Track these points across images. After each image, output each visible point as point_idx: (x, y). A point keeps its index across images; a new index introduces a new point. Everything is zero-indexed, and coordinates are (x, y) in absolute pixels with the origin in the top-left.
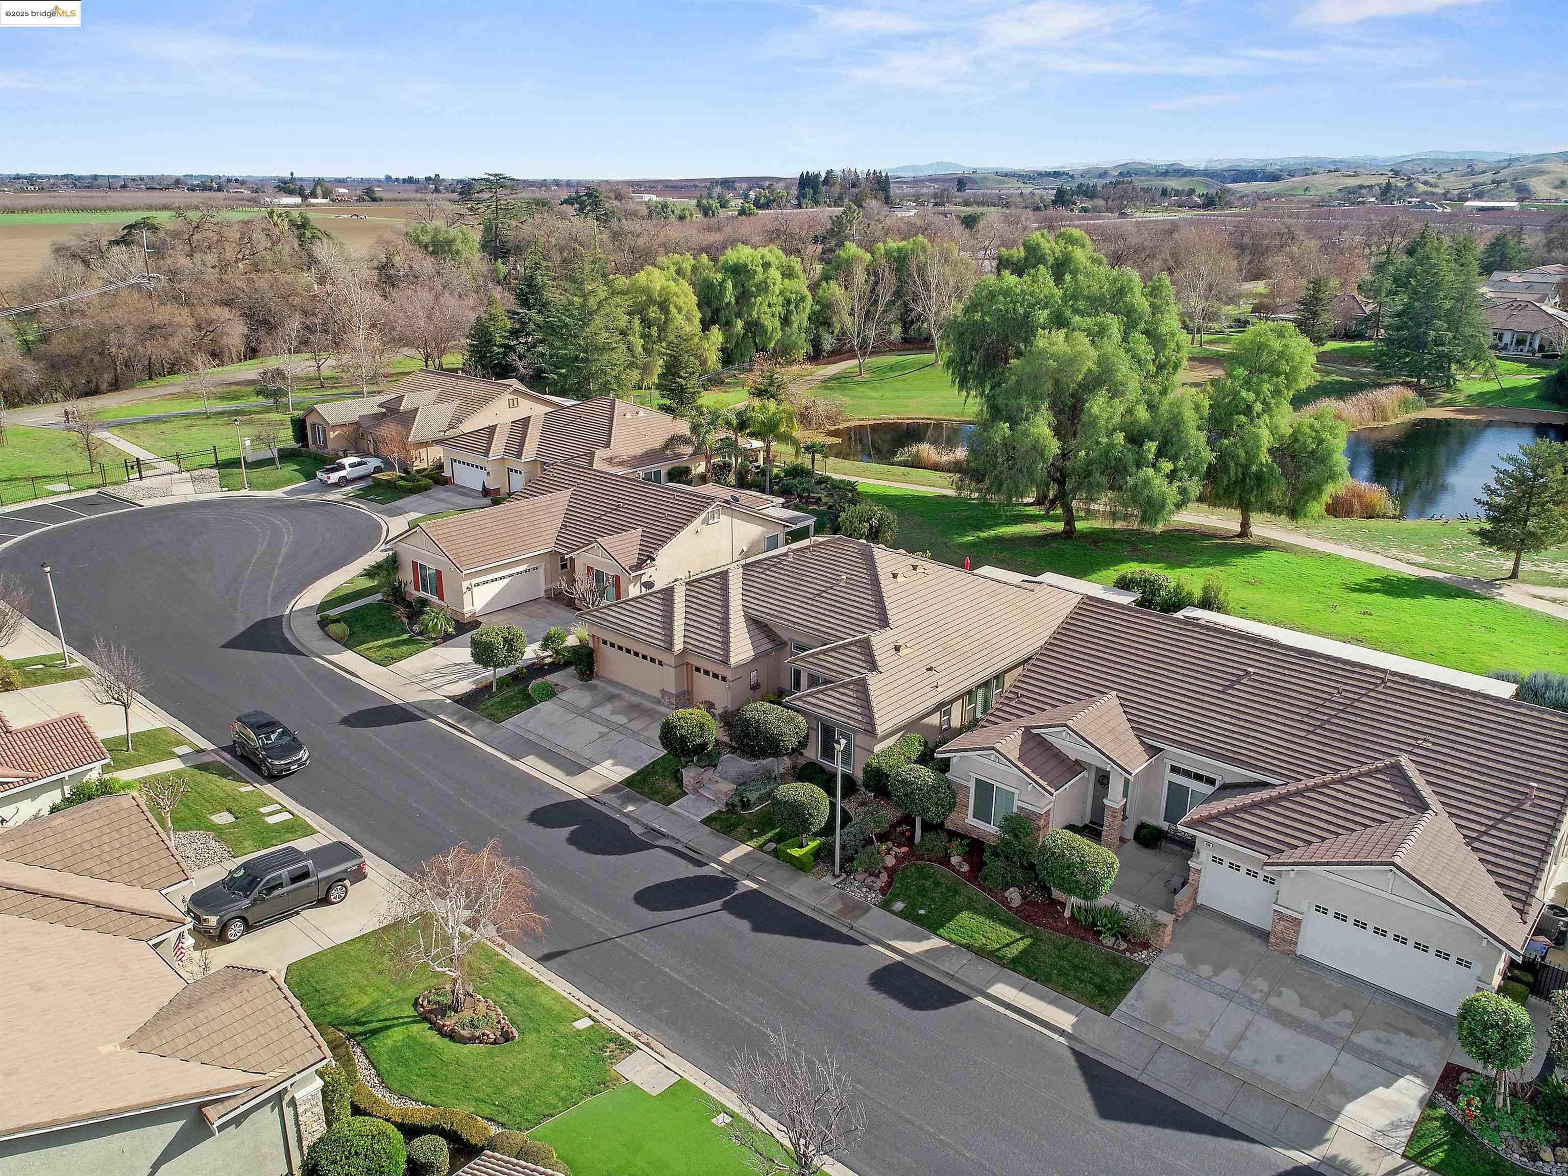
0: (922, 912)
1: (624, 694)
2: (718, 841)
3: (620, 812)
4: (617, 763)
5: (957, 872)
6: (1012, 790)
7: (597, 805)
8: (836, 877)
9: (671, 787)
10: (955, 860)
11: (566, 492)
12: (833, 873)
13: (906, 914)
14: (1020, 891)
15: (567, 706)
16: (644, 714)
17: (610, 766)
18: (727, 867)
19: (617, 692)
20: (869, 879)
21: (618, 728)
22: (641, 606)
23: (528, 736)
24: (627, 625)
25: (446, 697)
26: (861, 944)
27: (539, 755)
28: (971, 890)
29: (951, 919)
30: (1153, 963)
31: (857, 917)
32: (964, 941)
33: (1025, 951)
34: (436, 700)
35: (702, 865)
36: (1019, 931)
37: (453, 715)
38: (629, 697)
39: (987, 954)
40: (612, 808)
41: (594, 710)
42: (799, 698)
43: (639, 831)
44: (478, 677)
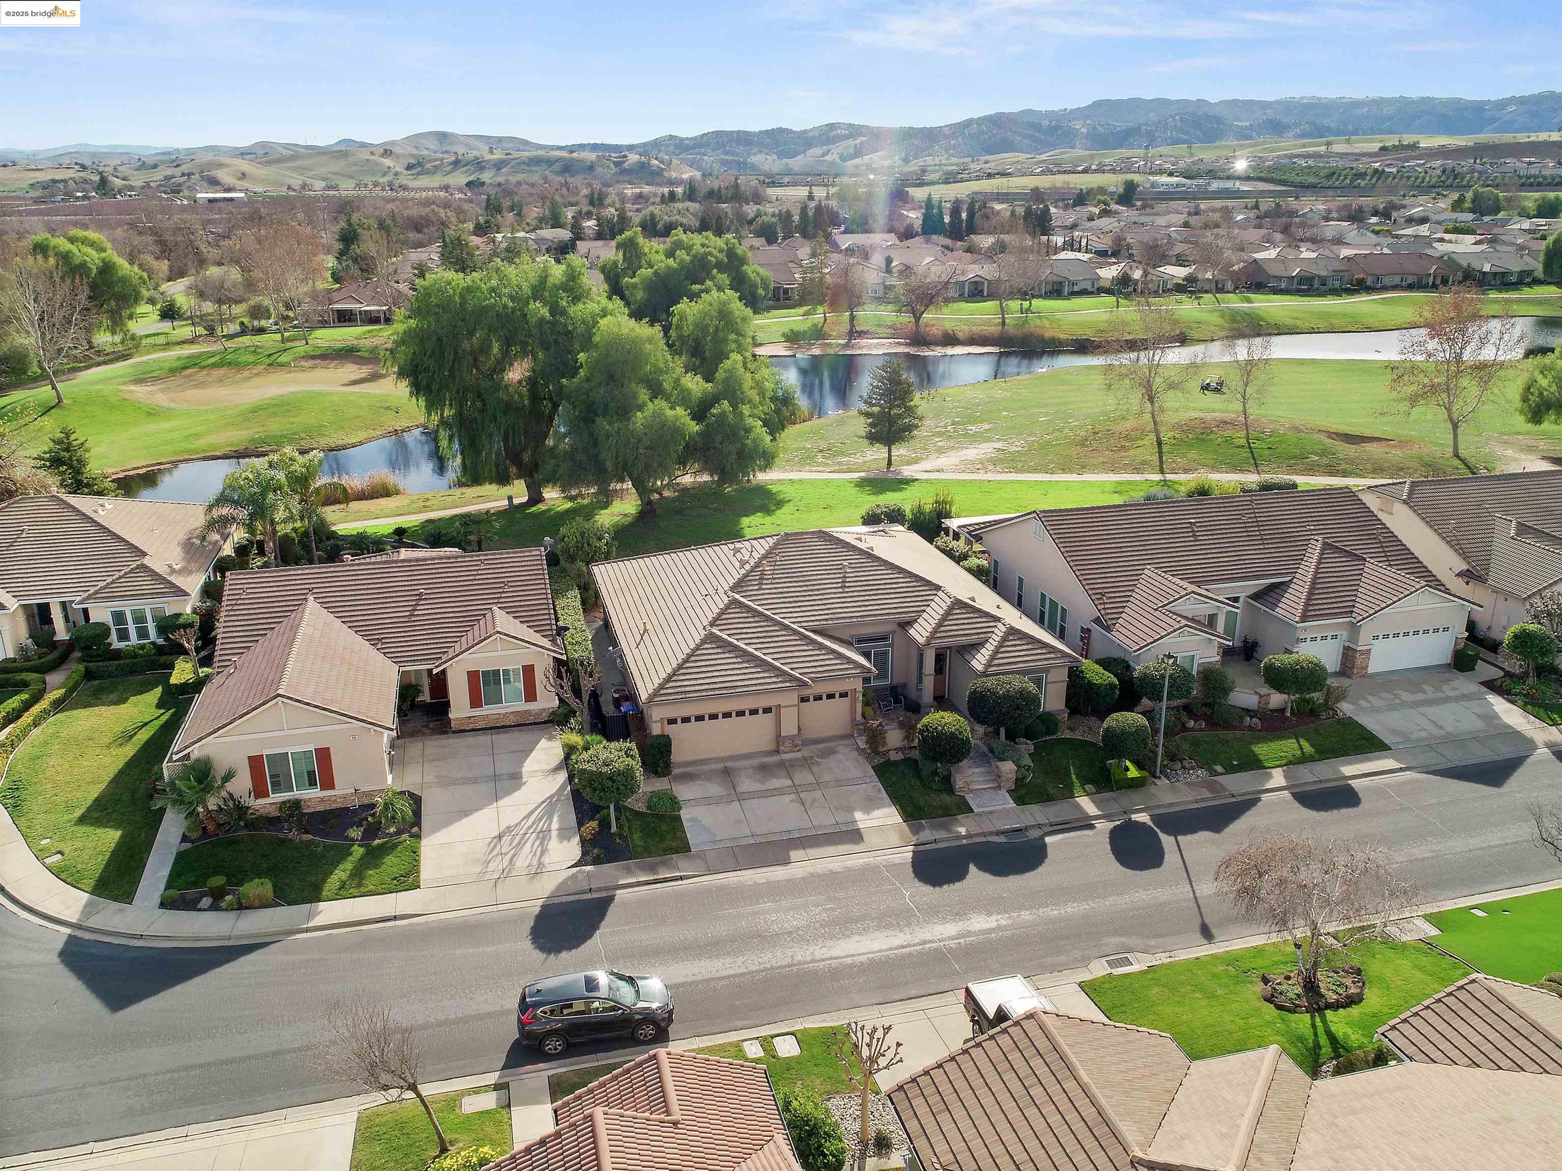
0: (1235, 763)
2: (1059, 807)
3: (960, 837)
4: (867, 810)
5: (1201, 730)
6: (1191, 654)
7: (934, 846)
8: (1159, 778)
9: (946, 798)
10: (1192, 723)
11: (312, 604)
12: (1155, 777)
13: (1231, 770)
14: (1252, 717)
15: (708, 801)
16: (786, 767)
17: (866, 816)
18: (1107, 817)
19: (719, 766)
20: (1185, 763)
21: (796, 789)
22: (704, 663)
23: (744, 842)
24: (722, 685)
25: (573, 866)
26: (1259, 799)
27: (796, 848)
28: (1229, 735)
29: (1255, 755)
30: (1349, 714)
31: (1224, 789)
32: (1283, 762)
33: (1312, 745)
34: (573, 876)
35: (1091, 827)
36: (1289, 738)
37: (629, 872)
38: (739, 764)
39: (1304, 759)
40: (948, 839)
41: (739, 790)
42: (989, 665)
43: (1002, 839)
44: (554, 834)
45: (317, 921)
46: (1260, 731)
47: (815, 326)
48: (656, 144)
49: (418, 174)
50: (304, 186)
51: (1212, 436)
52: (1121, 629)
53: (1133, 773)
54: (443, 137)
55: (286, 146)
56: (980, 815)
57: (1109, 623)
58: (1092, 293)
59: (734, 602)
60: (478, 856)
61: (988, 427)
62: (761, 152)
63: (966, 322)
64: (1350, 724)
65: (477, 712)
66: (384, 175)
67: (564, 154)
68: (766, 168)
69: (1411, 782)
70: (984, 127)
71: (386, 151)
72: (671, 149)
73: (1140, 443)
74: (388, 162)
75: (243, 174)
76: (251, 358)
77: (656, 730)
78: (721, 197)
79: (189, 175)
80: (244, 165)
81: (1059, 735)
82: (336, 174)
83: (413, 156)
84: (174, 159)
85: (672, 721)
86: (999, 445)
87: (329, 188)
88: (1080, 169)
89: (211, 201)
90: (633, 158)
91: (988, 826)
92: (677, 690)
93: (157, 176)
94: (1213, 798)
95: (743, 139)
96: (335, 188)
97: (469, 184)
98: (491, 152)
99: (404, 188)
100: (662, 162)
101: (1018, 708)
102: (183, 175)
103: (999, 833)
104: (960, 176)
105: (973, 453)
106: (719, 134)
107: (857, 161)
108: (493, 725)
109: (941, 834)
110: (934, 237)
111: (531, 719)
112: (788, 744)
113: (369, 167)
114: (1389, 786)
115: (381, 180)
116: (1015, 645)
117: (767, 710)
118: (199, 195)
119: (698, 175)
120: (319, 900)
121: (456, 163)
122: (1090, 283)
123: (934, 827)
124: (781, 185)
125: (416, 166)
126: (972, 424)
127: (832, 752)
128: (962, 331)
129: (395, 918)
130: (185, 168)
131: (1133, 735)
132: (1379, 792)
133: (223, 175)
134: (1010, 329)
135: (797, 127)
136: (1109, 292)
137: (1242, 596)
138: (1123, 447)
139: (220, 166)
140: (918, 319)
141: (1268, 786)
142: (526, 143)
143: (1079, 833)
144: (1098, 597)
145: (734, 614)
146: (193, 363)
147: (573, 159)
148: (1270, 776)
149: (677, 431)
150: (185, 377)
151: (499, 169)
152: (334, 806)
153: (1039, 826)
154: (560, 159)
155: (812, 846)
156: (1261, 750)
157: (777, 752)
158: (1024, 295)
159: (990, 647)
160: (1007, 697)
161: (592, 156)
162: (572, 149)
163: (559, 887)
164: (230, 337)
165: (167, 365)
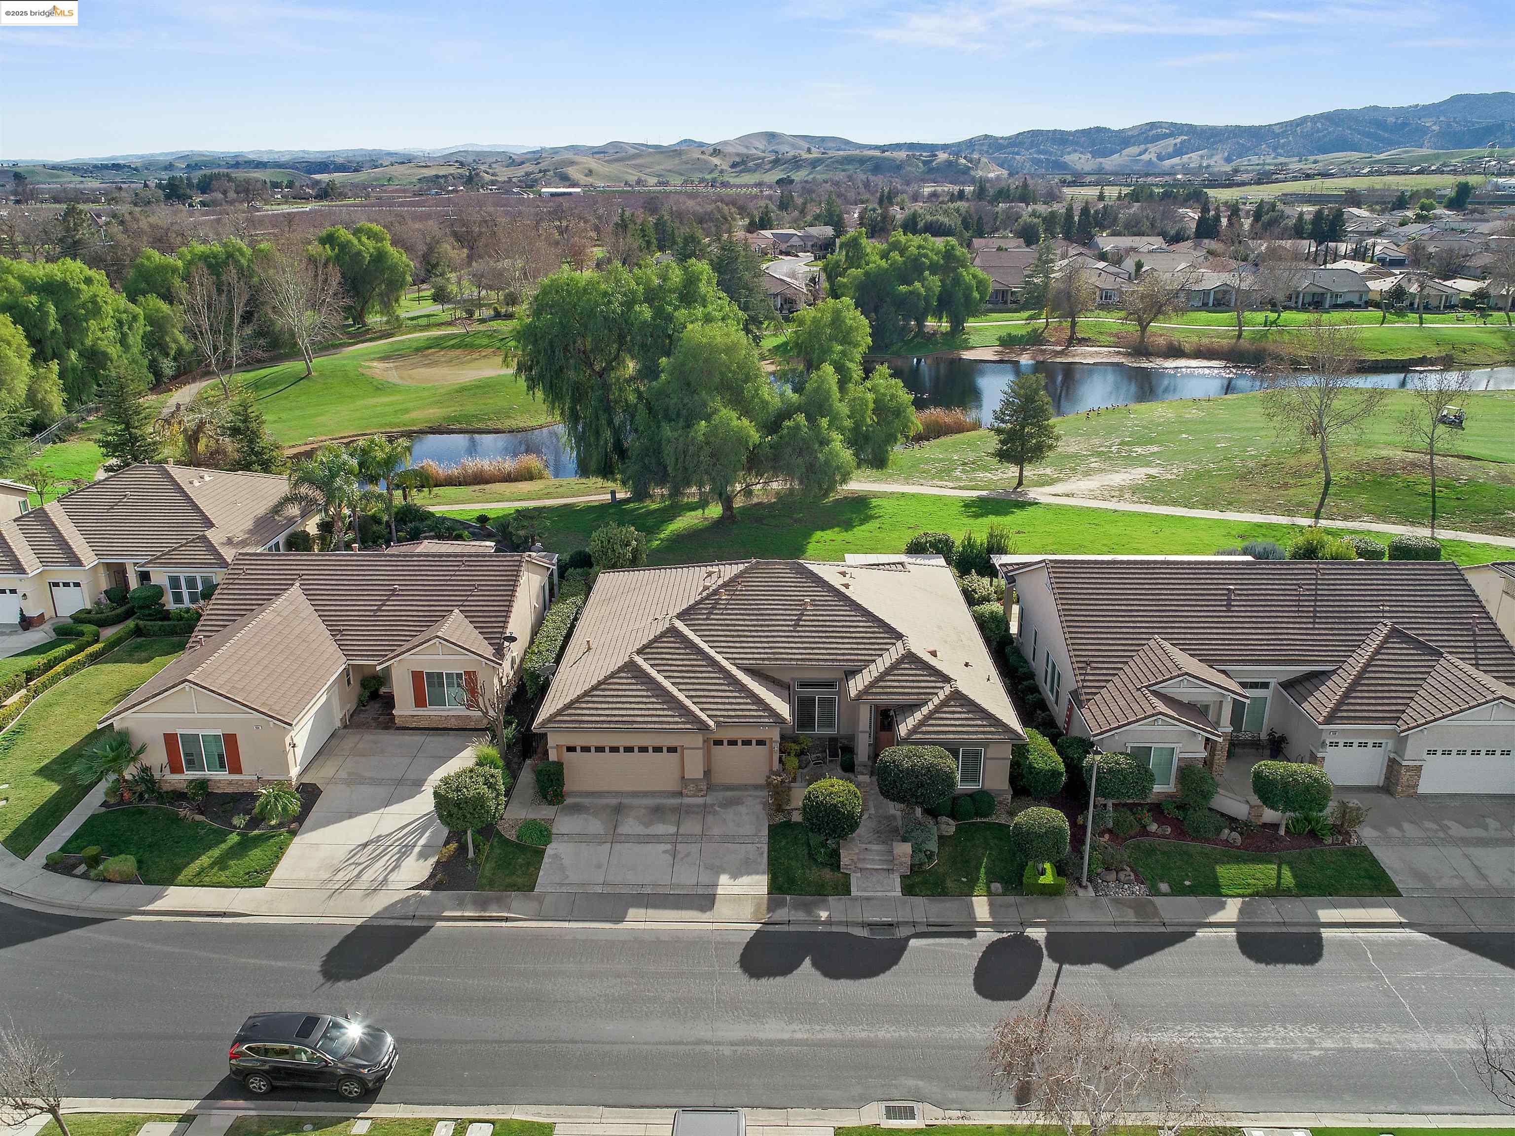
0: (1187, 883)
1: (626, 801)
2: (948, 905)
3: (818, 922)
4: (735, 876)
5: (1164, 837)
6: (1172, 746)
7: (785, 928)
8: (1086, 887)
9: (827, 874)
10: (1153, 827)
11: (296, 590)
12: (1080, 886)
13: (1178, 890)
14: (1232, 830)
15: (582, 838)
16: (681, 812)
17: (731, 882)
18: (995, 925)
19: (614, 801)
20: (1122, 875)
21: (675, 839)
22: (612, 693)
23: (591, 890)
24: (620, 719)
25: (413, 888)
26: (1192, 934)
27: (638, 905)
28: (1194, 847)
29: (1216, 878)
30: (1366, 843)
31: (1156, 913)
32: (1249, 891)
33: (1295, 876)
34: (408, 899)
35: (971, 935)
36: (1270, 862)
37: (461, 905)
38: (636, 802)
39: (1276, 892)
40: (804, 923)
41: (620, 830)
42: (914, 730)
43: (864, 933)
44: (417, 849)
45: (157, 906)
46: (1238, 848)
47: (1035, 331)
48: (971, 144)
49: (741, 172)
50: (639, 182)
51: (1393, 480)
52: (1094, 709)
53: (1048, 878)
54: (771, 136)
55: (634, 146)
56: (856, 899)
57: (1084, 697)
58: (1359, 306)
59: (672, 631)
60: (334, 862)
61: (1156, 449)
62: (1076, 151)
63: (1200, 334)
64: (1364, 855)
65: (421, 712)
66: (710, 173)
67: (877, 153)
68: (1078, 167)
69: (1404, 943)
70: (1319, 125)
71: (715, 150)
72: (985, 148)
73: (1307, 480)
74: (716, 161)
75: (590, 171)
76: (485, 341)
77: (553, 756)
78: (1009, 197)
79: (545, 171)
80: (592, 163)
81: (993, 819)
82: (670, 171)
83: (738, 155)
84: (537, 157)
85: (571, 749)
86: (1153, 471)
87: (660, 183)
88: (1414, 169)
89: (553, 195)
90: (942, 156)
91: (856, 915)
92: (573, 718)
93: (520, 172)
94: (1137, 924)
95: (1061, 138)
96: (666, 184)
97: (778, 182)
98: (809, 151)
99: (724, 185)
100: (971, 161)
101: (922, 785)
102: (540, 171)
103: (863, 925)
104: (1274, 177)
105: (1119, 478)
106: (1035, 134)
107: (1176, 160)
108: (434, 726)
109: (801, 915)
110: (1206, 241)
111: (472, 725)
112: (691, 787)
113: (700, 165)
114: (1369, 943)
115: (708, 177)
116: (953, 712)
117: (672, 750)
118: (543, 190)
119: (1005, 173)
120: (172, 884)
121: (776, 162)
122: (1358, 295)
123: (796, 907)
124: (1082, 185)
125: (741, 164)
126: (1139, 444)
127: (737, 802)
128: (1189, 342)
129: (224, 915)
130: (543, 166)
131: (1040, 836)
132: (1352, 950)
133: (573, 172)
134: (1244, 343)
135: (1115, 126)
136: (1377, 305)
137: (1273, 682)
138: (1286, 484)
139: (572, 163)
140: (1144, 328)
141: (1213, 919)
142: (847, 142)
143: (953, 940)
144: (1084, 666)
145: (668, 643)
146: (437, 344)
147: (885, 158)
148: (1222, 906)
149: (741, 440)
150: (424, 356)
151: (814, 168)
152: (241, 790)
153: (914, 924)
154: (871, 158)
155: (655, 906)
156: (1225, 872)
157: (681, 794)
158: (1274, 306)
159: (925, 710)
160: (912, 772)
161: (902, 155)
162: (883, 149)
163: (386, 909)
164: (483, 321)
165: (415, 345)
